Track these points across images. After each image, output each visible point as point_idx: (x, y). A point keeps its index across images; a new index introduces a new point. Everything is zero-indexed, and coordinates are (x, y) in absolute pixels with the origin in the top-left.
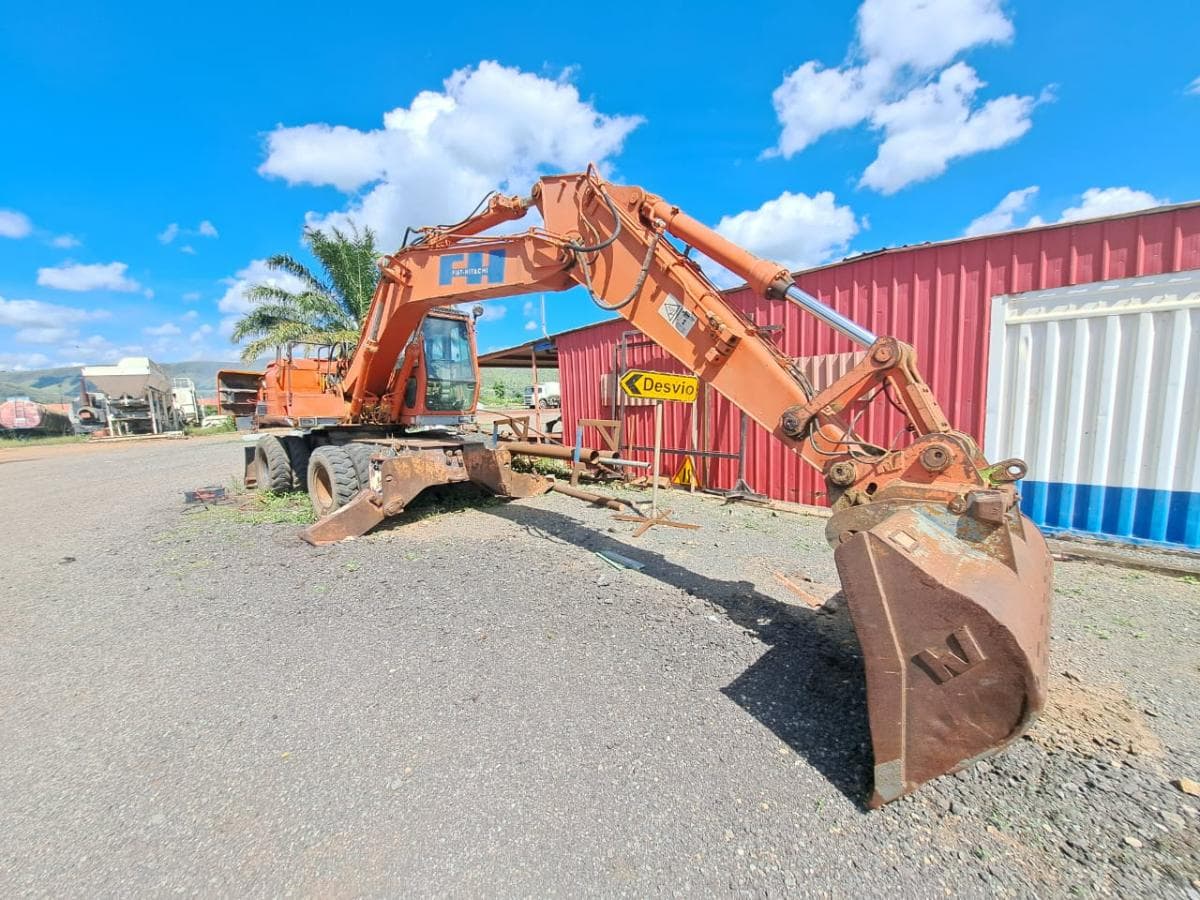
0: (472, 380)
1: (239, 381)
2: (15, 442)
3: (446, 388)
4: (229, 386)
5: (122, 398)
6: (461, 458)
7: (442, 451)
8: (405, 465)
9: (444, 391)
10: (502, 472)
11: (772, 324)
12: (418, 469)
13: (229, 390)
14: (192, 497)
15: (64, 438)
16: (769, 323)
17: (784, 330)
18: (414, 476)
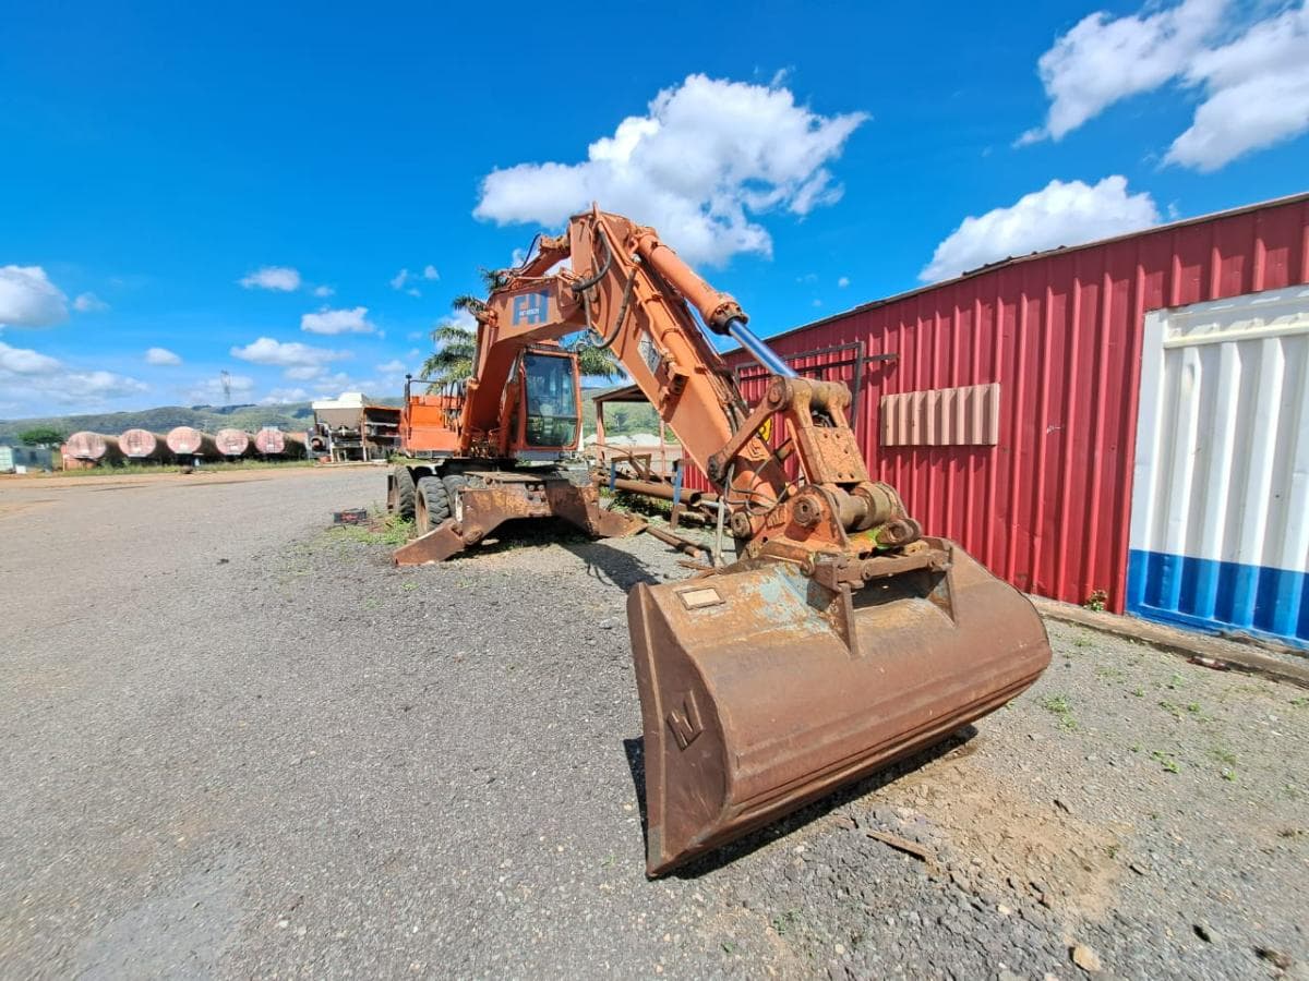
0: (573, 416)
1: (382, 416)
2: (266, 464)
3: (548, 424)
4: (373, 420)
5: (341, 428)
6: (543, 493)
7: (523, 486)
8: (486, 498)
9: (546, 427)
10: (588, 510)
11: (886, 352)
12: (499, 502)
13: (372, 424)
14: (339, 518)
15: (300, 462)
16: (882, 352)
17: (898, 360)
18: (495, 509)
